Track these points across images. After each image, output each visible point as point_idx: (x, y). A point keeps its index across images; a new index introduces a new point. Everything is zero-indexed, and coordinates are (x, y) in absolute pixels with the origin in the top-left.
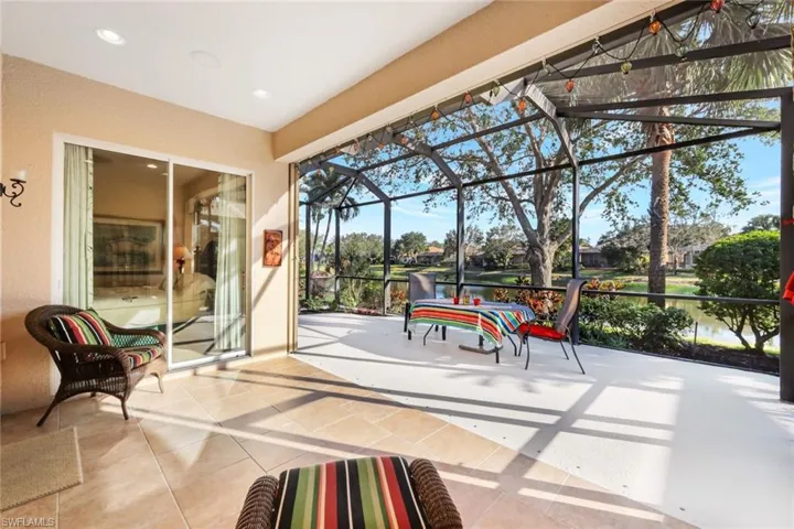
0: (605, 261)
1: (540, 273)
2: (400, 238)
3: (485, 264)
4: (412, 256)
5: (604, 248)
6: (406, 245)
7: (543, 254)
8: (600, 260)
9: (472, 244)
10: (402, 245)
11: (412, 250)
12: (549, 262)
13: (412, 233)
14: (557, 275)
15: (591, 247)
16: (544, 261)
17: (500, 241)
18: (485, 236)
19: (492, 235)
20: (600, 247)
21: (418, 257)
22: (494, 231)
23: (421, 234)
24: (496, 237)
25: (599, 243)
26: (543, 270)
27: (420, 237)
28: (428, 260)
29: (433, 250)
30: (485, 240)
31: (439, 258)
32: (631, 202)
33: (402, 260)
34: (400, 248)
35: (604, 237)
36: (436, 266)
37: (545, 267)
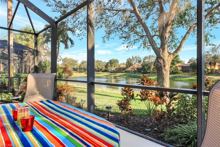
0: (191, 69)
1: (162, 74)
2: (108, 61)
3: (142, 71)
4: (113, 69)
5: (191, 64)
6: (111, 64)
7: (164, 62)
8: (189, 69)
9: (137, 63)
10: (109, 64)
11: (113, 66)
12: (168, 67)
13: (113, 59)
14: (172, 76)
15: (185, 64)
16: (164, 66)
17: (148, 62)
18: (142, 60)
19: (145, 59)
20: (189, 64)
21: (116, 69)
22: (146, 58)
23: (117, 60)
24: (147, 60)
25: (188, 63)
26: (164, 71)
27: (116, 61)
28: (120, 70)
29: (122, 66)
30: (142, 62)
31: (124, 69)
32: (211, 36)
33: (110, 70)
34: (108, 65)
35: (190, 60)
36: (123, 72)
37: (165, 70)
